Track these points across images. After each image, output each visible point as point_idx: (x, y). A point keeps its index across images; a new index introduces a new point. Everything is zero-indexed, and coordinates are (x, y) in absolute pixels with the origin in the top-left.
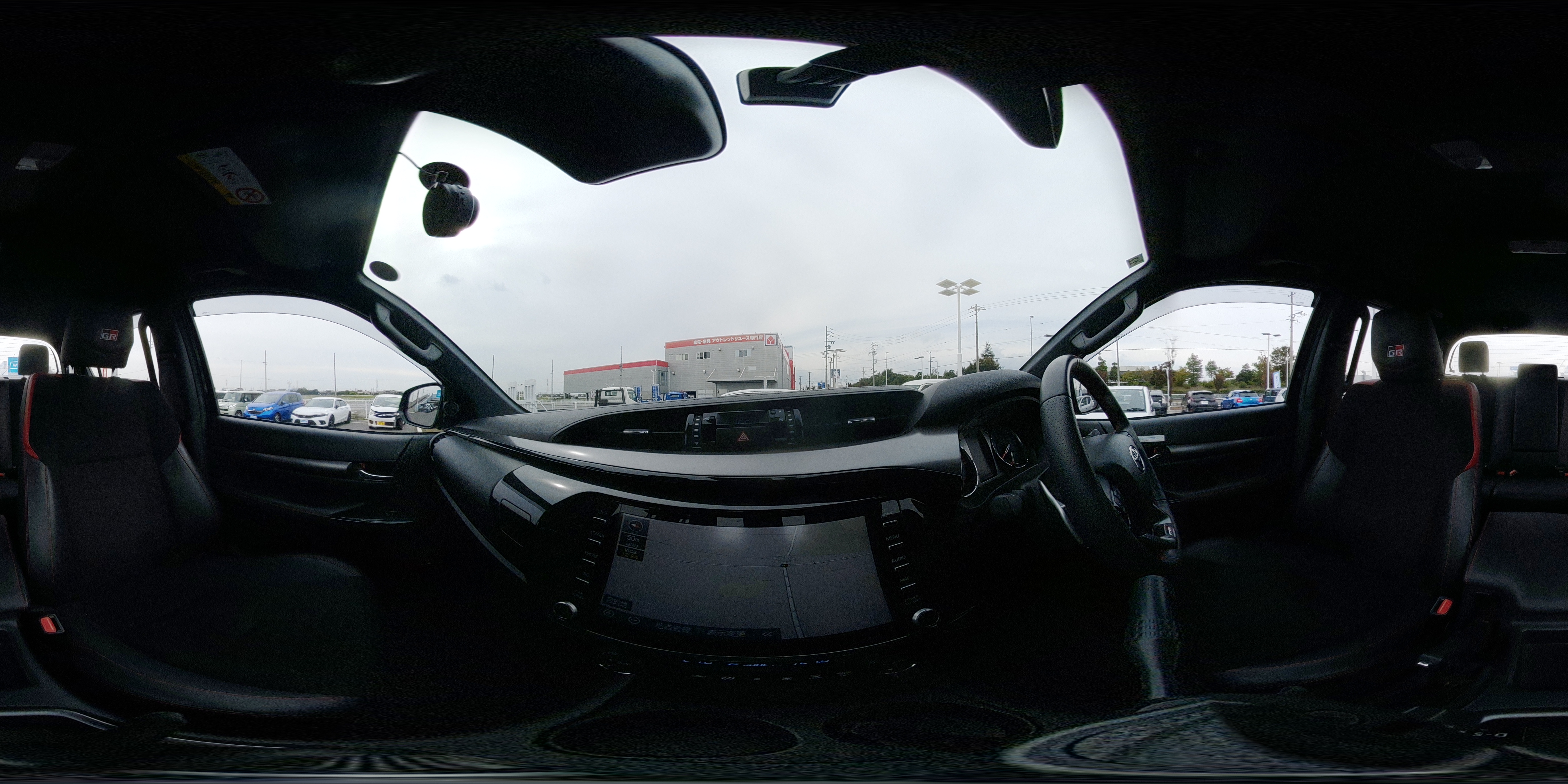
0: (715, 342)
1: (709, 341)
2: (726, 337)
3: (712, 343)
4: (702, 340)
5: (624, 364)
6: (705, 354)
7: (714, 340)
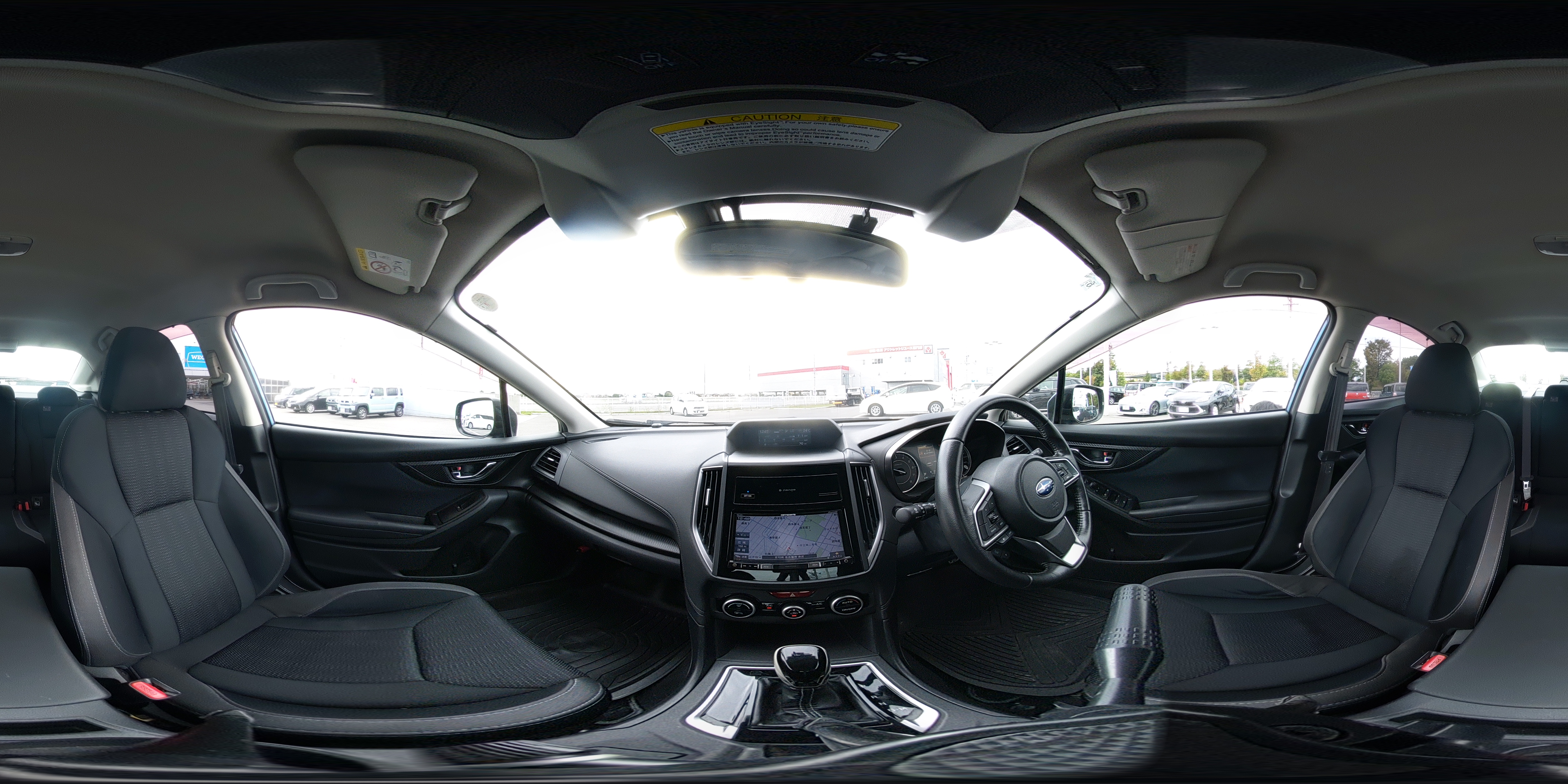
0: (886, 351)
1: (882, 350)
2: (894, 348)
3: (883, 352)
4: (876, 349)
5: (816, 368)
6: (879, 360)
7: (885, 349)
